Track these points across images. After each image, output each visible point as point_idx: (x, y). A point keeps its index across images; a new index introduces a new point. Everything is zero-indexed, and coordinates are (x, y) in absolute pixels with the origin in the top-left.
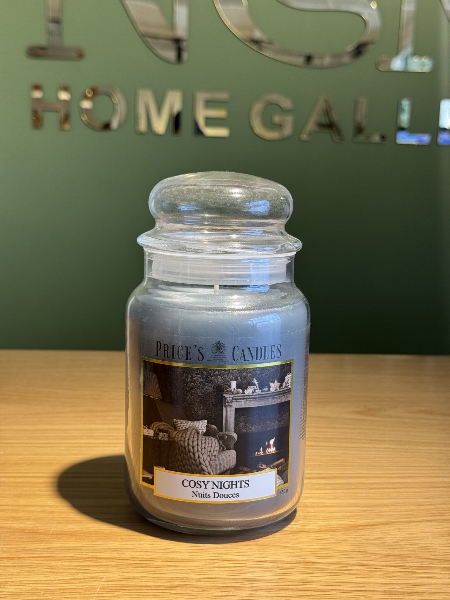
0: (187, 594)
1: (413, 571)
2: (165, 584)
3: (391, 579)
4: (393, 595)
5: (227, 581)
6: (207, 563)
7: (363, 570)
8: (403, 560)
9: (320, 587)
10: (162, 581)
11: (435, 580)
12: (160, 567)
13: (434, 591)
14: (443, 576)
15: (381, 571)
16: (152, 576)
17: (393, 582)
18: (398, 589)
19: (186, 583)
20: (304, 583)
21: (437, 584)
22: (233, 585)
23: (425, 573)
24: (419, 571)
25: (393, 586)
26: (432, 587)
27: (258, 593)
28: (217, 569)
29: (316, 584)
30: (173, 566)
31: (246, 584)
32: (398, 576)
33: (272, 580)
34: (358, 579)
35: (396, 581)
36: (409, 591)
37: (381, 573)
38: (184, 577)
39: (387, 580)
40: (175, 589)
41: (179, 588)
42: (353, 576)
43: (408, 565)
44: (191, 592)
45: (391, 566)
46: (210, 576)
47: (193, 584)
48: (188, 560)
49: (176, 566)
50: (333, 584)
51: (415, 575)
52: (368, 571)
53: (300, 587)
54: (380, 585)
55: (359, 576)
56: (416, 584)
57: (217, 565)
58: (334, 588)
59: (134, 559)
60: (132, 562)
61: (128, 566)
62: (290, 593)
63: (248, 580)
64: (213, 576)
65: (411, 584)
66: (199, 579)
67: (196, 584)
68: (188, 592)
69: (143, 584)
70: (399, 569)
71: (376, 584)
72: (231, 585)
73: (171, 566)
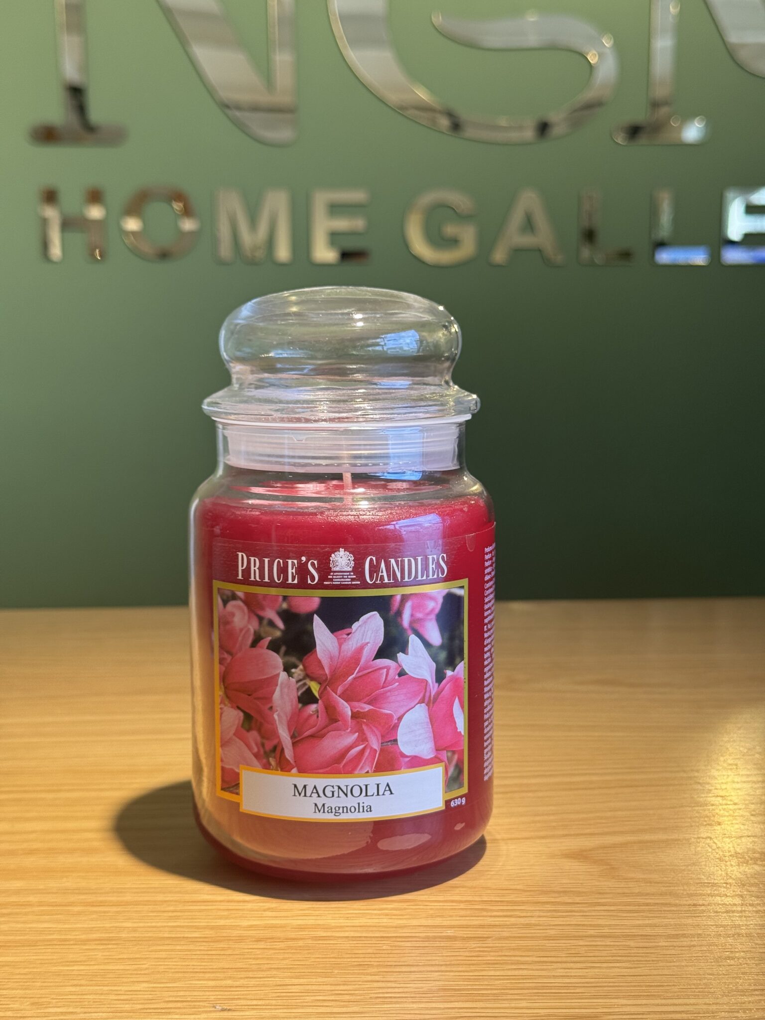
0: (107, 950)
1: (485, 907)
2: (78, 937)
3: (444, 919)
4: (437, 942)
5: (178, 929)
6: (156, 907)
7: (405, 909)
8: (475, 892)
9: (325, 934)
10: (74, 933)
11: (513, 920)
12: (79, 913)
13: (506, 934)
14: (529, 914)
15: (431, 909)
16: (60, 926)
17: (445, 923)
18: (450, 932)
19: (111, 935)
20: (302, 930)
21: (517, 925)
22: (186, 936)
23: (502, 910)
24: (494, 908)
25: (444, 929)
26: (505, 930)
27: (221, 945)
28: (170, 914)
29: (320, 930)
30: (100, 912)
31: (208, 933)
32: (456, 916)
33: (251, 926)
34: (390, 921)
35: (451, 921)
36: (465, 936)
37: (431, 912)
38: (111, 927)
39: (438, 921)
40: (90, 943)
41: (97, 942)
42: (384, 917)
43: (480, 899)
44: (115, 946)
45: (453, 901)
46: (154, 924)
47: (124, 935)
48: (127, 904)
49: (105, 912)
50: (347, 929)
51: (485, 913)
52: (412, 909)
53: (293, 935)
54: (422, 929)
55: (394, 917)
56: (482, 926)
57: (171, 908)
58: (347, 934)
59: (40, 904)
60: (36, 909)
61: (26, 914)
62: (272, 944)
63: (212, 928)
64: (159, 924)
65: (475, 925)
66: (134, 930)
67: (127, 935)
68: (110, 946)
69: (41, 938)
70: (462, 906)
71: (417, 927)
72: (182, 936)
73: (96, 912)
